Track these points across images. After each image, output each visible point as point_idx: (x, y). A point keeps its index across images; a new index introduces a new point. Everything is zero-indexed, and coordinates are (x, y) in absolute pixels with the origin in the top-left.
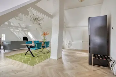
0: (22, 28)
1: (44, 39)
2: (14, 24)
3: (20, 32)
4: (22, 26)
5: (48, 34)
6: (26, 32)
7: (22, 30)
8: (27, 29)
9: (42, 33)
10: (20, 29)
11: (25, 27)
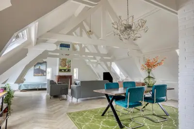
0: (102, 56)
1: (149, 77)
2: (88, 50)
3: (99, 64)
4: (102, 52)
5: (160, 64)
6: (109, 63)
7: (102, 60)
8: (110, 57)
9: (143, 63)
10: (98, 58)
11: (106, 53)
